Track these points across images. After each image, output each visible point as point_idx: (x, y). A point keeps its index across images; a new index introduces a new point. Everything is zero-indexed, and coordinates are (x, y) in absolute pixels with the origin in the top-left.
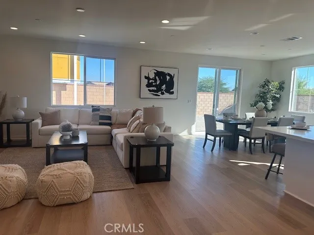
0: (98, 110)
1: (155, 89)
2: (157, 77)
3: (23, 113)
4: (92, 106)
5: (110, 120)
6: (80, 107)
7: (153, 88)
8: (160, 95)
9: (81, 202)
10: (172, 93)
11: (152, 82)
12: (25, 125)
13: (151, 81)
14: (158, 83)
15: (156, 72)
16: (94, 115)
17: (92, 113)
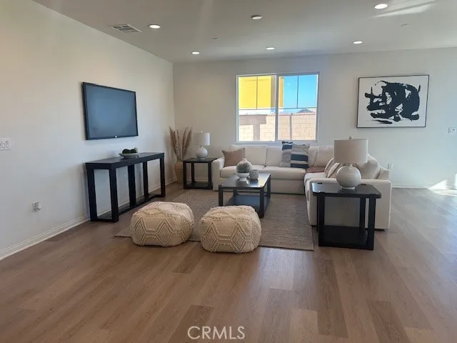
0: (290, 147)
1: (384, 112)
2: (387, 93)
3: (206, 152)
4: (283, 142)
5: (307, 161)
6: (269, 143)
7: (380, 111)
8: (393, 121)
9: (243, 253)
10: (417, 117)
11: (378, 102)
12: (207, 164)
13: (375, 100)
14: (388, 103)
15: (385, 85)
16: (284, 154)
17: (282, 152)
